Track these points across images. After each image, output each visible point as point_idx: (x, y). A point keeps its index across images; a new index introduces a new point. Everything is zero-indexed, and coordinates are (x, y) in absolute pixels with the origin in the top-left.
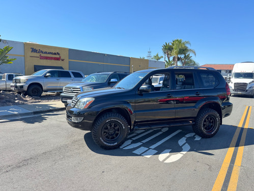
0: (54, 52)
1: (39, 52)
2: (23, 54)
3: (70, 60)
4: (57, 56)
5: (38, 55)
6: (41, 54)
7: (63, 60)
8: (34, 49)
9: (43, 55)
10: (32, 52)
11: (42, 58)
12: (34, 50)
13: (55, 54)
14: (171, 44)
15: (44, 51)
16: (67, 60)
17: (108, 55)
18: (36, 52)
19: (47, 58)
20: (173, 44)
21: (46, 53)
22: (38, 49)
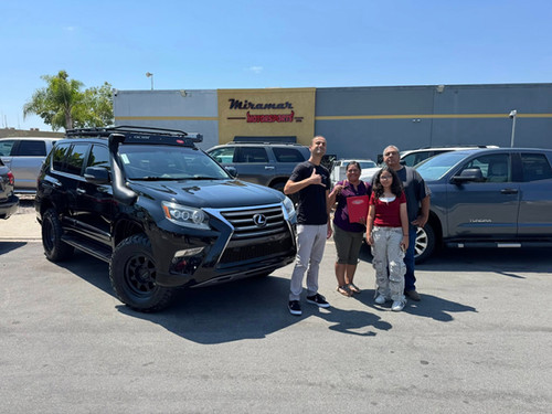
0: (277, 102)
1: (245, 107)
2: (216, 115)
3: (319, 118)
4: (287, 112)
5: (243, 113)
6: (249, 109)
7: (299, 120)
8: (236, 101)
10: (231, 108)
11: (251, 119)
12: (235, 104)
13: (280, 106)
18: (240, 108)
21: (259, 106)
22: (242, 100)
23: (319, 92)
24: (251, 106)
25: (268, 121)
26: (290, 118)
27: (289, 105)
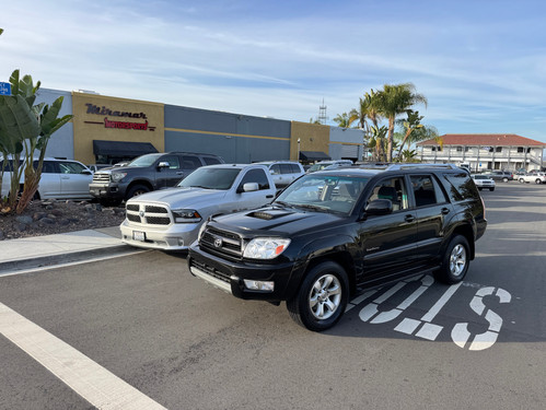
0: (133, 113)
1: (102, 113)
3: (168, 129)
4: (141, 121)
5: (101, 118)
6: (107, 115)
7: (152, 129)
8: (94, 106)
9: (111, 118)
10: (88, 112)
11: (108, 125)
12: (93, 109)
13: (136, 116)
15: (114, 110)
16: (161, 128)
17: (245, 116)
18: (97, 113)
19: (119, 125)
21: (117, 114)
22: (100, 106)
23: (167, 108)
24: (110, 113)
25: (125, 128)
26: (143, 127)
27: (143, 116)
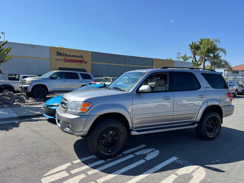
0: (77, 55)
1: (63, 56)
2: (49, 58)
3: (93, 63)
4: (81, 59)
5: (62, 58)
6: (65, 56)
7: (86, 63)
8: (60, 52)
9: (67, 58)
10: (57, 55)
11: (66, 61)
12: (59, 54)
13: (78, 57)
14: (197, 43)
15: (68, 54)
16: (90, 62)
17: (130, 56)
19: (71, 61)
20: (201, 43)
21: (70, 56)
22: (62, 52)
23: (93, 53)
24: (66, 55)
25: (74, 62)
26: (81, 62)
27: (81, 57)
